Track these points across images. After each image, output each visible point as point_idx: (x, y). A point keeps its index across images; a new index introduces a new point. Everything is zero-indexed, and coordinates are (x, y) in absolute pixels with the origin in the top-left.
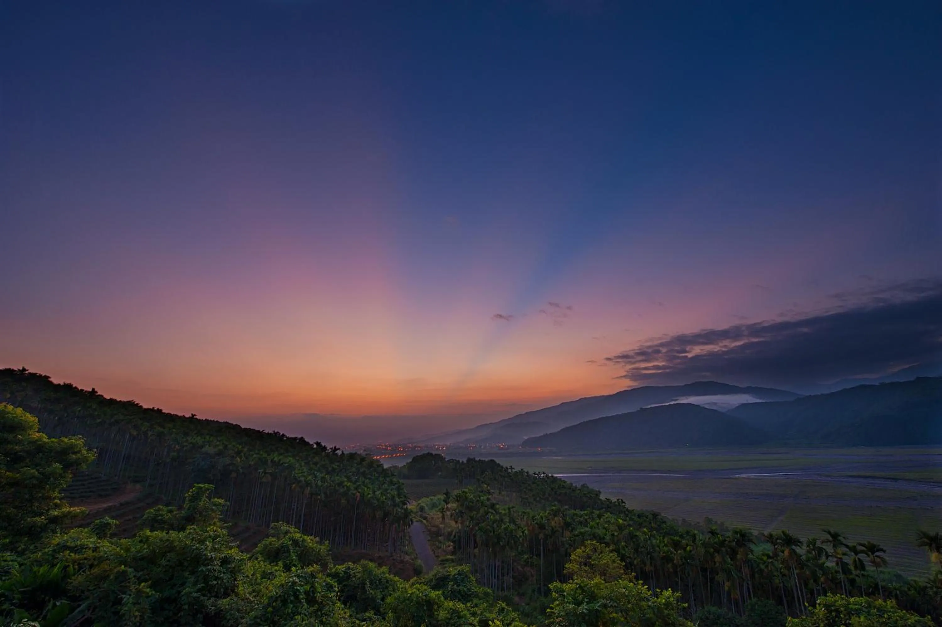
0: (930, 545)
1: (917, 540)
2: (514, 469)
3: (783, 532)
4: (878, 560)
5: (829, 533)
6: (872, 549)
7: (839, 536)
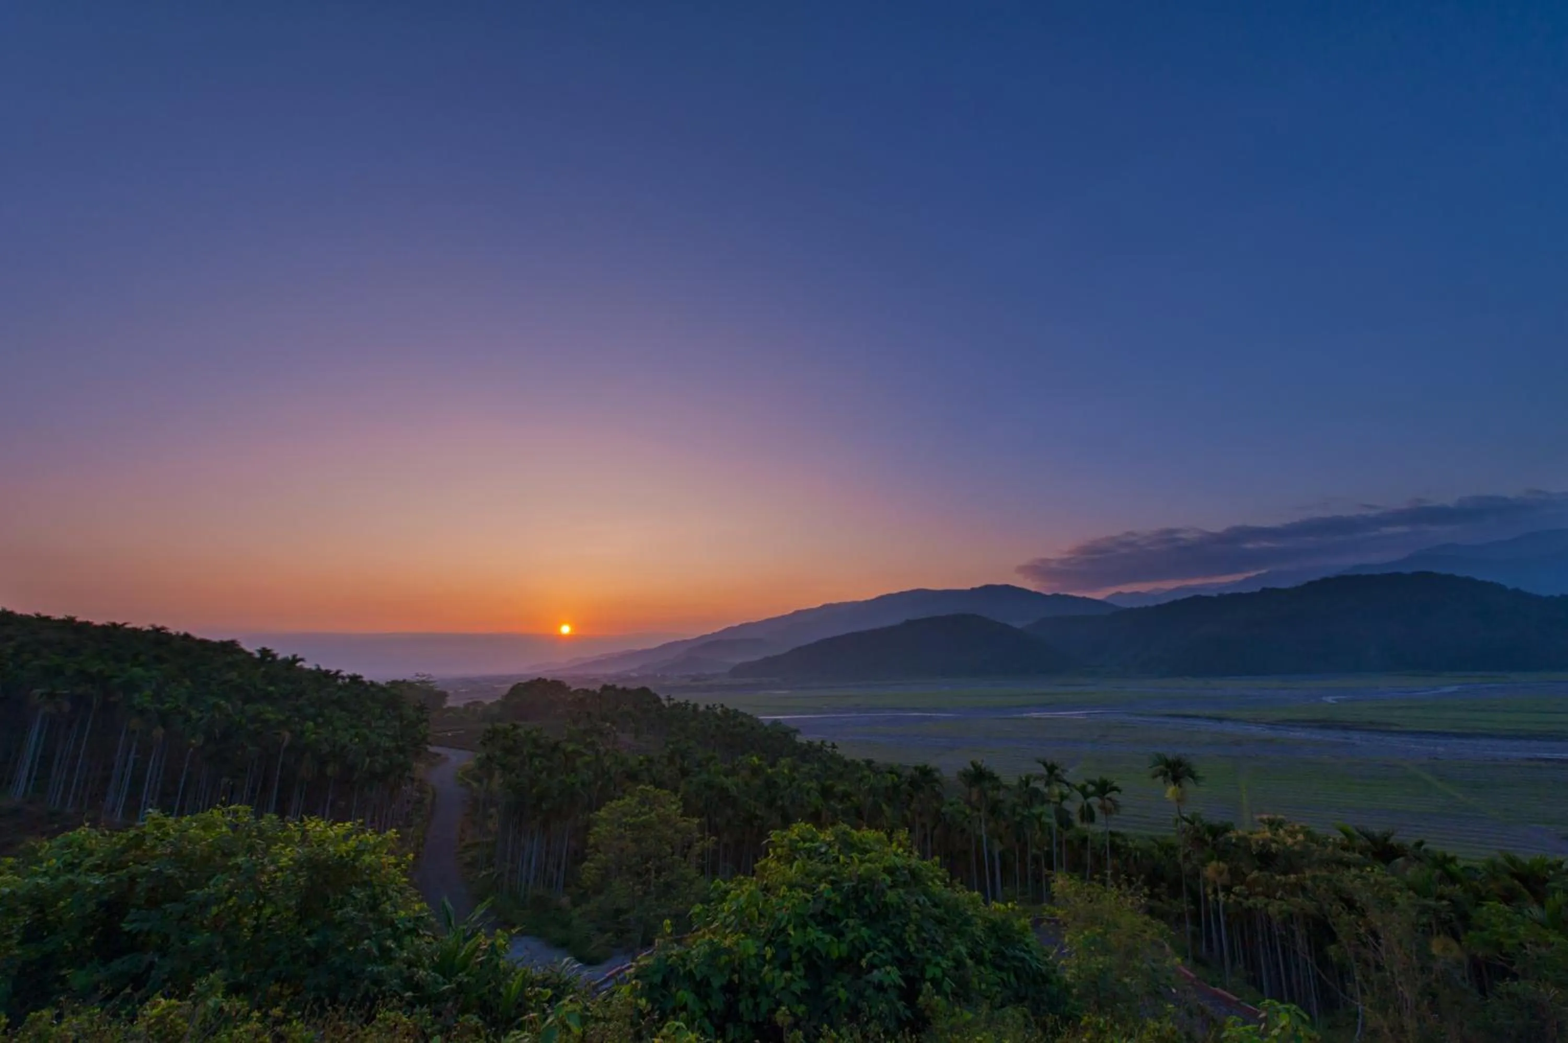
0: (1165, 774)
1: (1150, 767)
2: (673, 699)
3: (973, 764)
4: (1108, 803)
5: (1045, 764)
6: (1104, 788)
7: (1057, 768)
